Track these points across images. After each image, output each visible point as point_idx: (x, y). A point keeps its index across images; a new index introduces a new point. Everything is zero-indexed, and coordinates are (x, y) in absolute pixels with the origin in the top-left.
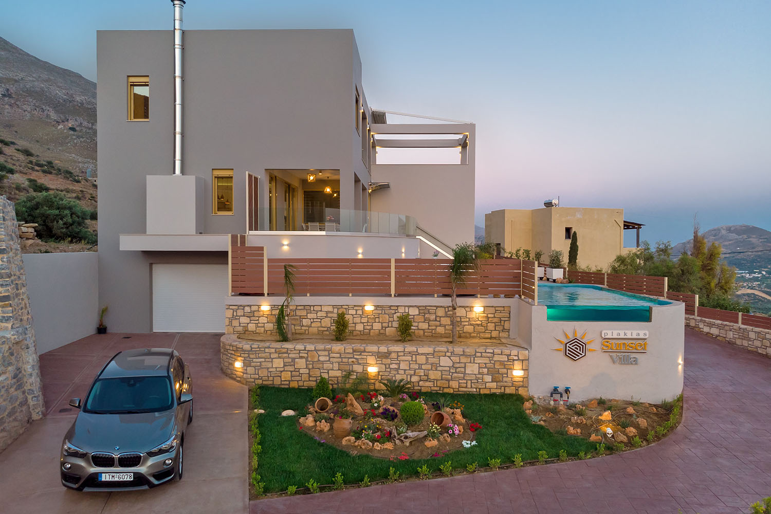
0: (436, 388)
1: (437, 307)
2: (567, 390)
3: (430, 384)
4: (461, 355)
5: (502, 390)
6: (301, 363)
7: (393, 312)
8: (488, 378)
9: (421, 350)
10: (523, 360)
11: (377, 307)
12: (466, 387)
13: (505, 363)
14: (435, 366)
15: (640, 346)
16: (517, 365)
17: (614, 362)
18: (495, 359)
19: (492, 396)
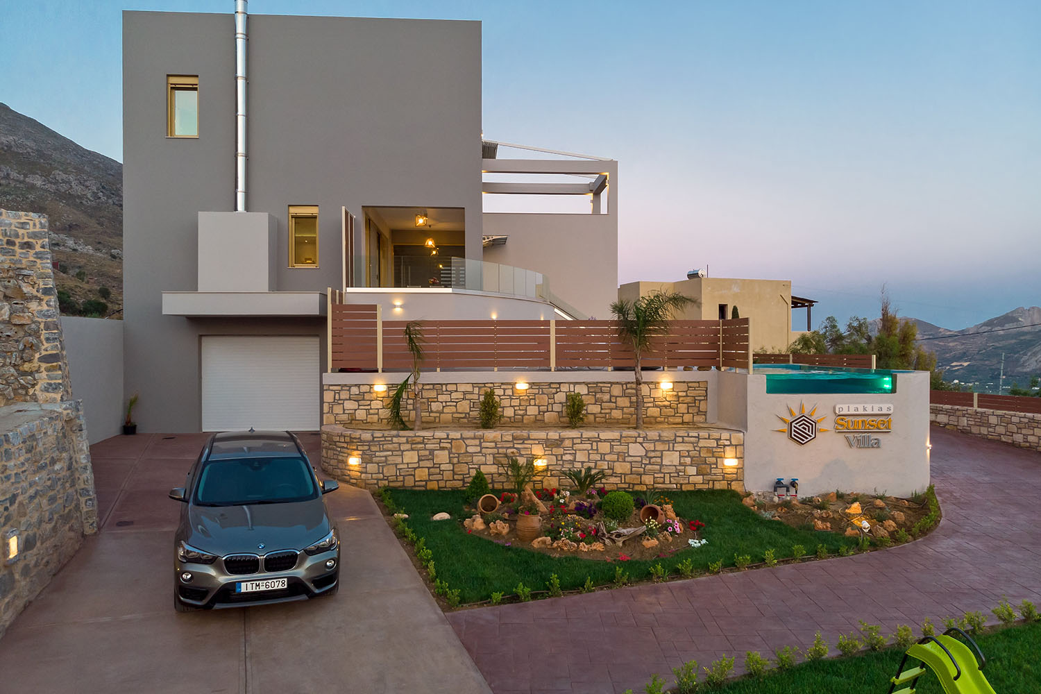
0: (623, 486)
1: (612, 383)
2: (793, 484)
3: (616, 480)
4: (657, 441)
5: (711, 486)
6: (442, 457)
7: (554, 391)
8: (692, 470)
9: (604, 435)
10: (736, 446)
11: (532, 384)
12: (664, 483)
13: (714, 450)
14: (622, 456)
15: (882, 424)
16: (730, 452)
17: (851, 445)
18: (700, 445)
19: (698, 493)
